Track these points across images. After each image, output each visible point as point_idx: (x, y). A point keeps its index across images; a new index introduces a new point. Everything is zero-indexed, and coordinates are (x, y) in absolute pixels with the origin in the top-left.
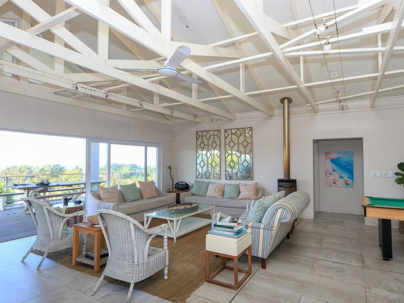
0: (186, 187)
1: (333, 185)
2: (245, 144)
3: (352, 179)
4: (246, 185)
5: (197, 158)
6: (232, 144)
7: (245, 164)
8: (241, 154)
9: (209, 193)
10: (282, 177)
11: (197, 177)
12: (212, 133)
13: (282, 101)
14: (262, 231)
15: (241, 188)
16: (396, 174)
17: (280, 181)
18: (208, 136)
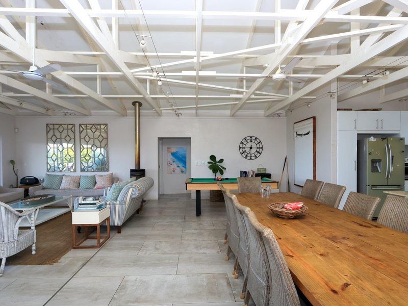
0: (35, 182)
1: (173, 172)
2: (100, 139)
3: (186, 168)
4: (102, 176)
5: (48, 152)
6: (87, 138)
7: (101, 157)
8: (97, 148)
9: (63, 186)
10: (134, 167)
11: (48, 171)
12: (65, 127)
13: (134, 103)
14: (117, 206)
15: (97, 178)
16: (209, 163)
17: (132, 171)
18: (61, 129)
